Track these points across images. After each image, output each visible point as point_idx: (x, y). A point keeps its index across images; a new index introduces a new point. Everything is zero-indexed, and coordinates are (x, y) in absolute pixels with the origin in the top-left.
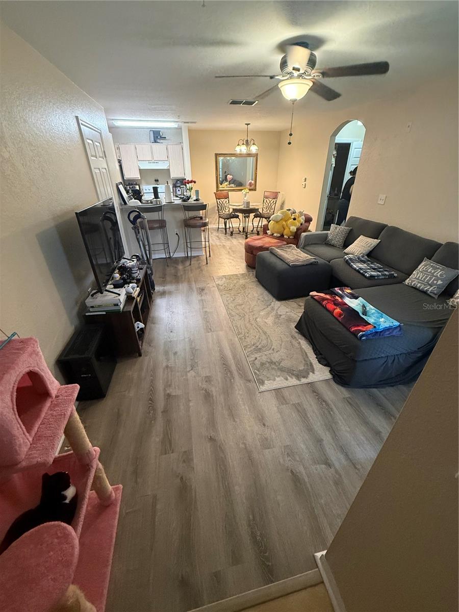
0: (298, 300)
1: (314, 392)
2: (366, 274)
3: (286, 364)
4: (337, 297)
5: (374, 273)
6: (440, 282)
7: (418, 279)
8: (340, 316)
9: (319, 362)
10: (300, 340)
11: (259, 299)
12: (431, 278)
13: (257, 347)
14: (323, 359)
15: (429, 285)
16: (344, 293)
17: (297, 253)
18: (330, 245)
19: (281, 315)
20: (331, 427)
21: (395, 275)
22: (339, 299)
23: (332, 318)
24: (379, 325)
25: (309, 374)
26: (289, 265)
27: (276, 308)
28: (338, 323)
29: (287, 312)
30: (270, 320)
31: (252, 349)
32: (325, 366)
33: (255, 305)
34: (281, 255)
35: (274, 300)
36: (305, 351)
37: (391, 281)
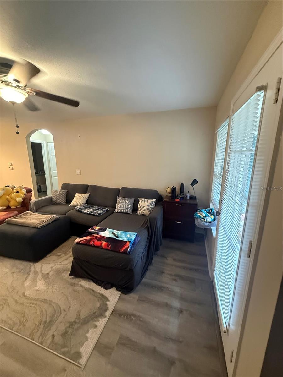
0: (54, 252)
1: (120, 315)
2: (96, 214)
3: (84, 314)
4: (95, 235)
5: (100, 212)
6: (130, 206)
7: (121, 208)
8: (108, 246)
9: (106, 289)
10: (80, 283)
11: (14, 273)
12: (126, 205)
13: (45, 322)
14: (107, 285)
15: (126, 209)
16: (97, 230)
17: (37, 216)
18: (57, 204)
19: (48, 274)
20: (150, 331)
21: (109, 209)
22: (97, 235)
23: (102, 250)
24: (131, 239)
25: (106, 305)
26: (37, 228)
27: (38, 270)
28: (109, 252)
29: (52, 267)
30: (41, 285)
31: (41, 330)
32: (111, 288)
33: (13, 281)
34: (23, 223)
35: (32, 264)
36: (91, 289)
37: (109, 213)
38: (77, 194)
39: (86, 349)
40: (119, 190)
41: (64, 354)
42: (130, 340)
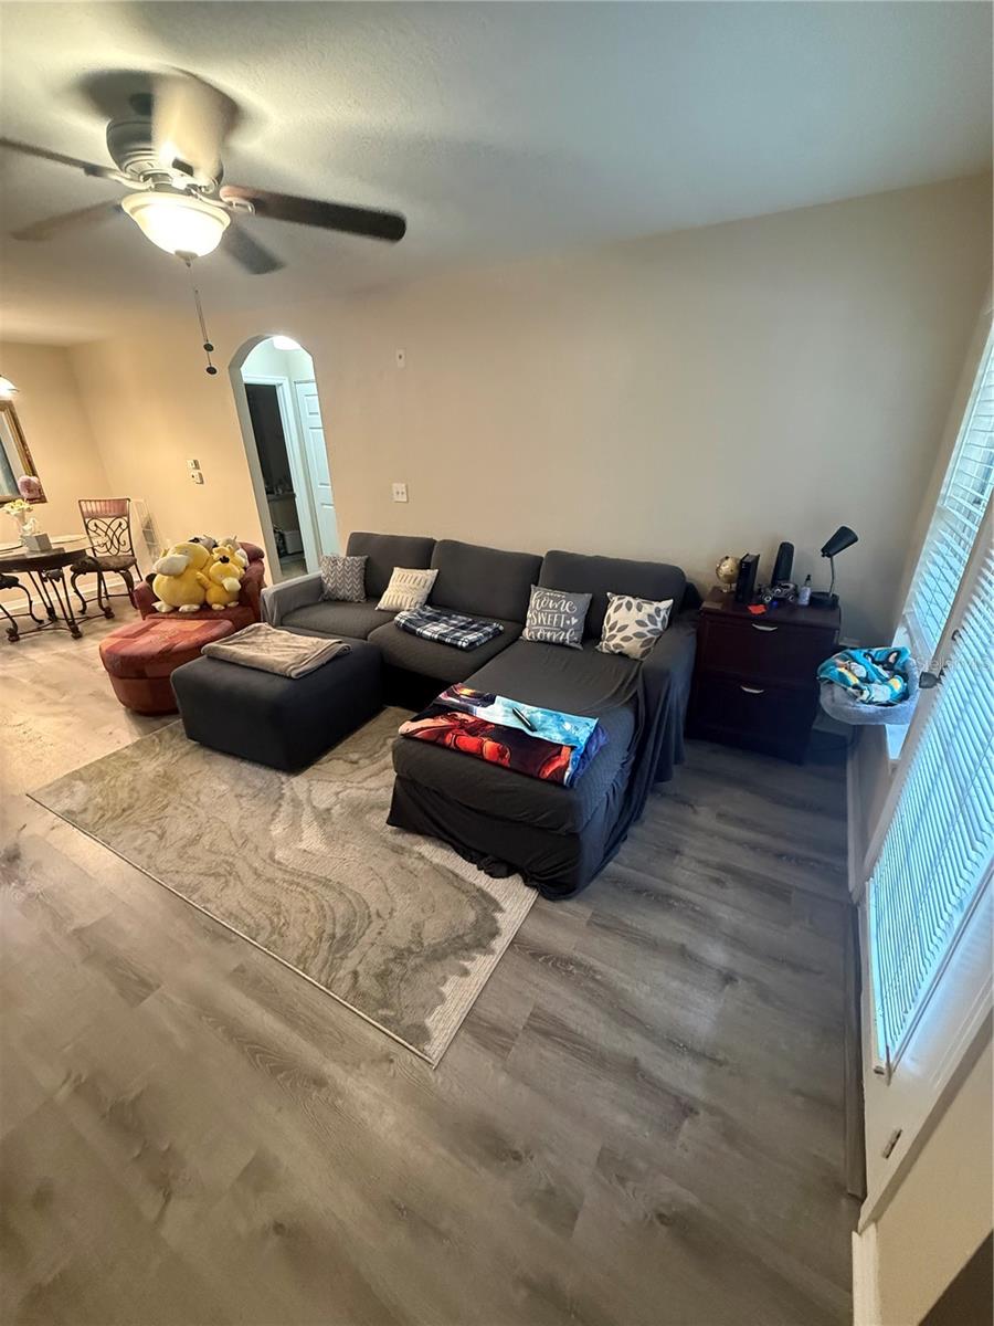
1: (535, 955)
2: (460, 643)
3: (434, 932)
4: (460, 716)
5: (472, 637)
6: (574, 621)
7: (542, 625)
8: (502, 756)
9: (492, 875)
10: (416, 848)
11: (241, 796)
12: (559, 618)
13: (333, 936)
14: (498, 866)
15: (562, 629)
16: (465, 700)
17: (286, 640)
18: (338, 600)
19: (328, 810)
20: (625, 1014)
21: (501, 628)
22: (465, 716)
23: (483, 766)
25: (494, 920)
26: (290, 678)
27: (302, 797)
28: (505, 773)
29: (337, 794)
30: (312, 839)
31: (323, 953)
32: (507, 876)
33: (242, 817)
34: (251, 659)
35: (284, 778)
36: (449, 870)
37: (501, 641)
38: (397, 571)
39: (443, 1023)
40: (539, 560)
41: (385, 1021)
42: (564, 1027)
